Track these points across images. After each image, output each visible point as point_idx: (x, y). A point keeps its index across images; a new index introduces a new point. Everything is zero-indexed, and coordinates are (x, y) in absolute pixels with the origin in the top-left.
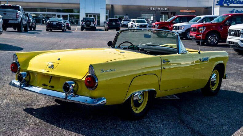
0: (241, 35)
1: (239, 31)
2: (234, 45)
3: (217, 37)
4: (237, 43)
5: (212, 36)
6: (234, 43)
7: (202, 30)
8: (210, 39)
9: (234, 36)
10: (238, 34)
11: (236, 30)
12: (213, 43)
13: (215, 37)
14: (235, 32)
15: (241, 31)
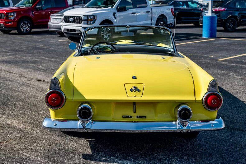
0: (83, 21)
1: (80, 17)
2: (75, 33)
3: (29, 24)
4: (80, 31)
5: (24, 23)
6: (75, 30)
7: (12, 17)
8: (22, 27)
9: (73, 23)
10: (79, 21)
11: (75, 17)
12: (25, 31)
13: (27, 24)
14: (74, 19)
15: (83, 17)
